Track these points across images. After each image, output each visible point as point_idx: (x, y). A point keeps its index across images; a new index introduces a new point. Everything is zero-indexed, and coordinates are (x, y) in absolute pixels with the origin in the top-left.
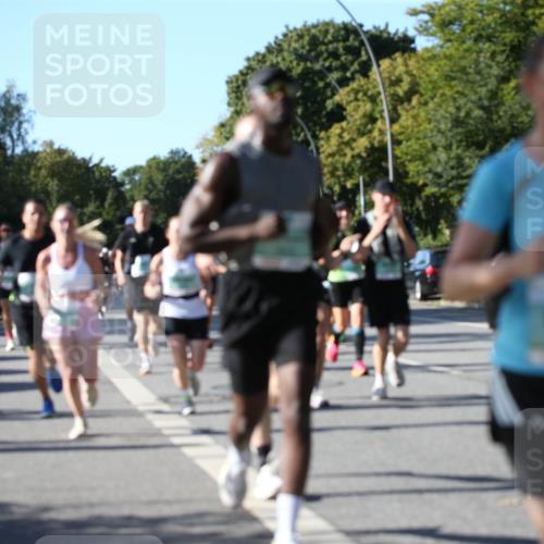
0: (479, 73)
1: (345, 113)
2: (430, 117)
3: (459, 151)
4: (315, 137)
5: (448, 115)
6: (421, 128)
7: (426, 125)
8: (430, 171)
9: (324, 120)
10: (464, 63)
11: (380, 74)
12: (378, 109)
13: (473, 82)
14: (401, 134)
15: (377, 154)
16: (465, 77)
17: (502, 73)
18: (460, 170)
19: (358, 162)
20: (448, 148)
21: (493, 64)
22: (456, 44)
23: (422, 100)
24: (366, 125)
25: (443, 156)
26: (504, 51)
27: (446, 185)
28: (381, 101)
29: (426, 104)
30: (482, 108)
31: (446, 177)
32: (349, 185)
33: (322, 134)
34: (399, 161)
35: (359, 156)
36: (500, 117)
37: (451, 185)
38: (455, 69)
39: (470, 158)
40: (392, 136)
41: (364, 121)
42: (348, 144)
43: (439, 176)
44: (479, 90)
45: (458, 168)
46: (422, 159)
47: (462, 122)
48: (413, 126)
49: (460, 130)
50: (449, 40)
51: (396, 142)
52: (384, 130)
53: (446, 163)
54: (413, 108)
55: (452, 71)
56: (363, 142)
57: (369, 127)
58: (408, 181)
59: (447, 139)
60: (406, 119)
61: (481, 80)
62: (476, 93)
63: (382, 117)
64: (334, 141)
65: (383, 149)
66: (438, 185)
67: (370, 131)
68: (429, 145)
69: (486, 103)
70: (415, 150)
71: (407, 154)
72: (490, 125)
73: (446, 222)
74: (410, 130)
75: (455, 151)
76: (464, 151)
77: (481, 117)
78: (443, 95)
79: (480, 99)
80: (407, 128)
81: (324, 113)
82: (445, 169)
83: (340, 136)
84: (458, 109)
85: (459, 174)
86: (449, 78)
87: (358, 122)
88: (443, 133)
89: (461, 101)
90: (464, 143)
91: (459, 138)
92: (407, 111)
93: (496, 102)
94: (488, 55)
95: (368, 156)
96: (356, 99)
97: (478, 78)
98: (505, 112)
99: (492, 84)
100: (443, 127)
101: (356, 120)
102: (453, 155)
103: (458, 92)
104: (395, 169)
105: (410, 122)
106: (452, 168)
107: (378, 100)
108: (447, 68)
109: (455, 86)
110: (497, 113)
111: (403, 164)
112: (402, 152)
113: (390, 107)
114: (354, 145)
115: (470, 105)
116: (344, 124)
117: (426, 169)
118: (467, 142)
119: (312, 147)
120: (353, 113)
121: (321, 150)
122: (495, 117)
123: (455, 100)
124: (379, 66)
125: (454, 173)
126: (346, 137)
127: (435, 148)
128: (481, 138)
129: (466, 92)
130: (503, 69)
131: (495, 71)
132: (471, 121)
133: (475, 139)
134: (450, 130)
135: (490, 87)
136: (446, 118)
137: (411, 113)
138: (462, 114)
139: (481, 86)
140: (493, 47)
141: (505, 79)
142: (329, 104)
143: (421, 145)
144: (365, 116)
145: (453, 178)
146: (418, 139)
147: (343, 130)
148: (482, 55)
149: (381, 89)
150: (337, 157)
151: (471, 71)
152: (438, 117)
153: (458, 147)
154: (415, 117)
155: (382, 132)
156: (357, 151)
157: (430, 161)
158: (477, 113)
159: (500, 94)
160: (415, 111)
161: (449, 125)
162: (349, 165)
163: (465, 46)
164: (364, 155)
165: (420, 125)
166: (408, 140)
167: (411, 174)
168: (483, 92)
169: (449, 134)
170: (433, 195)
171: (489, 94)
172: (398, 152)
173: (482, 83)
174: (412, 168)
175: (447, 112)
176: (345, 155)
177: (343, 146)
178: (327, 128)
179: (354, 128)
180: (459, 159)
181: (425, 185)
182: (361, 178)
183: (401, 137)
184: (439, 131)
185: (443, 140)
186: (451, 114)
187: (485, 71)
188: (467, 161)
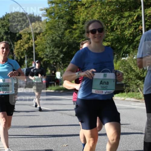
0: (59, 27)
1: (22, 37)
2: (45, 39)
3: (53, 49)
4: (13, 44)
5: (50, 39)
6: (43, 42)
7: (44, 41)
8: (45, 54)
9: (16, 39)
10: (55, 24)
11: (32, 27)
12: (31, 36)
13: (57, 30)
14: (37, 43)
15: (30, 49)
16: (55, 29)
17: (65, 28)
18: (53, 54)
19: (25, 51)
20: (50, 48)
21: (63, 25)
22: (53, 19)
23: (43, 34)
24: (27, 41)
25: (48, 50)
26: (66, 22)
27: (49, 58)
28: (32, 34)
29: (44, 35)
30: (59, 37)
31: (49, 56)
32: (22, 57)
33: (15, 43)
34: (36, 51)
35: (25, 49)
36: (64, 40)
37: (50, 58)
38: (52, 26)
39: (56, 51)
40: (35, 44)
41: (27, 40)
42: (22, 46)
43: (47, 55)
44: (59, 32)
45: (52, 53)
46: (43, 51)
47: (54, 41)
48: (41, 42)
49: (53, 43)
50: (51, 18)
51: (36, 46)
52: (33, 42)
53: (49, 52)
54: (41, 36)
55: (52, 27)
56: (27, 46)
57: (28, 41)
58: (39, 57)
59: (49, 45)
60: (38, 39)
61: (60, 29)
62: (58, 33)
63: (32, 39)
64: (18, 45)
65: (32, 48)
66: (47, 58)
67: (29, 43)
68: (45, 47)
69: (61, 36)
70: (41, 48)
71: (39, 49)
72: (62, 42)
73: (49, 68)
74: (39, 43)
75: (52, 49)
76: (54, 49)
77: (59, 40)
78: (49, 33)
79: (59, 34)
80: (39, 42)
81: (16, 37)
82: (49, 53)
83: (20, 44)
84: (53, 37)
85: (53, 55)
86: (50, 29)
87: (25, 40)
88: (49, 44)
89: (54, 35)
90: (54, 47)
91: (53, 45)
92: (39, 37)
93: (63, 36)
94: (61, 22)
95: (28, 49)
96: (25, 34)
97: (59, 29)
98: (66, 38)
99: (62, 30)
100: (49, 42)
101: (24, 39)
102: (51, 50)
103: (53, 33)
104: (35, 53)
105: (40, 40)
106: (51, 53)
107: (31, 34)
108: (50, 26)
109: (52, 31)
110: (64, 38)
111: (37, 52)
112: (37, 49)
113: (34, 36)
114: (24, 46)
115: (56, 36)
116: (21, 40)
117: (44, 53)
118: (55, 46)
119: (12, 46)
120: (24, 37)
121: (15, 47)
122: (63, 40)
123: (52, 35)
124: (31, 24)
125: (51, 55)
126: (22, 44)
127: (46, 48)
128: (59, 45)
129: (55, 33)
130: (66, 26)
131: (63, 27)
132: (56, 41)
133: (58, 45)
134: (51, 43)
135: (62, 31)
136: (49, 39)
137: (40, 38)
138: (54, 39)
139: (59, 31)
140: (63, 21)
141: (66, 29)
142: (17, 35)
143: (42, 47)
144: (27, 38)
145: (51, 56)
146: (42, 45)
147: (21, 42)
148: (60, 22)
149: (32, 31)
150: (19, 49)
151: (57, 27)
152: (47, 39)
153: (53, 48)
154: (41, 39)
155: (32, 43)
156: (25, 48)
157: (45, 51)
158: (58, 38)
159: (64, 33)
160: (41, 37)
161: (50, 42)
162: (23, 52)
163: (55, 20)
164: (27, 49)
165: (42, 41)
166: (39, 45)
167: (40, 55)
168: (60, 32)
169: (50, 44)
170: (46, 61)
171: (62, 33)
172: (36, 49)
173: (60, 30)
174: (40, 53)
175: (50, 38)
176: (21, 49)
177: (21, 47)
178: (17, 41)
179: (24, 42)
180: (53, 51)
181: (43, 58)
182: (26, 56)
183: (37, 44)
184: (48, 43)
185: (49, 46)
186: (51, 38)
187: (61, 27)
188: (55, 51)
